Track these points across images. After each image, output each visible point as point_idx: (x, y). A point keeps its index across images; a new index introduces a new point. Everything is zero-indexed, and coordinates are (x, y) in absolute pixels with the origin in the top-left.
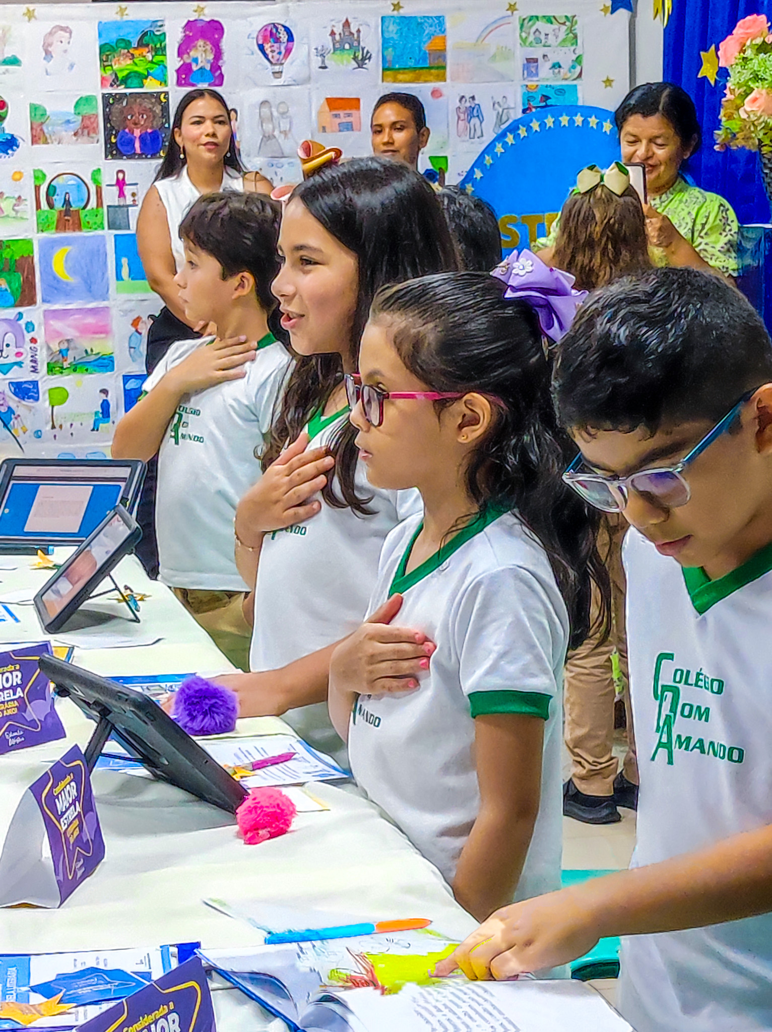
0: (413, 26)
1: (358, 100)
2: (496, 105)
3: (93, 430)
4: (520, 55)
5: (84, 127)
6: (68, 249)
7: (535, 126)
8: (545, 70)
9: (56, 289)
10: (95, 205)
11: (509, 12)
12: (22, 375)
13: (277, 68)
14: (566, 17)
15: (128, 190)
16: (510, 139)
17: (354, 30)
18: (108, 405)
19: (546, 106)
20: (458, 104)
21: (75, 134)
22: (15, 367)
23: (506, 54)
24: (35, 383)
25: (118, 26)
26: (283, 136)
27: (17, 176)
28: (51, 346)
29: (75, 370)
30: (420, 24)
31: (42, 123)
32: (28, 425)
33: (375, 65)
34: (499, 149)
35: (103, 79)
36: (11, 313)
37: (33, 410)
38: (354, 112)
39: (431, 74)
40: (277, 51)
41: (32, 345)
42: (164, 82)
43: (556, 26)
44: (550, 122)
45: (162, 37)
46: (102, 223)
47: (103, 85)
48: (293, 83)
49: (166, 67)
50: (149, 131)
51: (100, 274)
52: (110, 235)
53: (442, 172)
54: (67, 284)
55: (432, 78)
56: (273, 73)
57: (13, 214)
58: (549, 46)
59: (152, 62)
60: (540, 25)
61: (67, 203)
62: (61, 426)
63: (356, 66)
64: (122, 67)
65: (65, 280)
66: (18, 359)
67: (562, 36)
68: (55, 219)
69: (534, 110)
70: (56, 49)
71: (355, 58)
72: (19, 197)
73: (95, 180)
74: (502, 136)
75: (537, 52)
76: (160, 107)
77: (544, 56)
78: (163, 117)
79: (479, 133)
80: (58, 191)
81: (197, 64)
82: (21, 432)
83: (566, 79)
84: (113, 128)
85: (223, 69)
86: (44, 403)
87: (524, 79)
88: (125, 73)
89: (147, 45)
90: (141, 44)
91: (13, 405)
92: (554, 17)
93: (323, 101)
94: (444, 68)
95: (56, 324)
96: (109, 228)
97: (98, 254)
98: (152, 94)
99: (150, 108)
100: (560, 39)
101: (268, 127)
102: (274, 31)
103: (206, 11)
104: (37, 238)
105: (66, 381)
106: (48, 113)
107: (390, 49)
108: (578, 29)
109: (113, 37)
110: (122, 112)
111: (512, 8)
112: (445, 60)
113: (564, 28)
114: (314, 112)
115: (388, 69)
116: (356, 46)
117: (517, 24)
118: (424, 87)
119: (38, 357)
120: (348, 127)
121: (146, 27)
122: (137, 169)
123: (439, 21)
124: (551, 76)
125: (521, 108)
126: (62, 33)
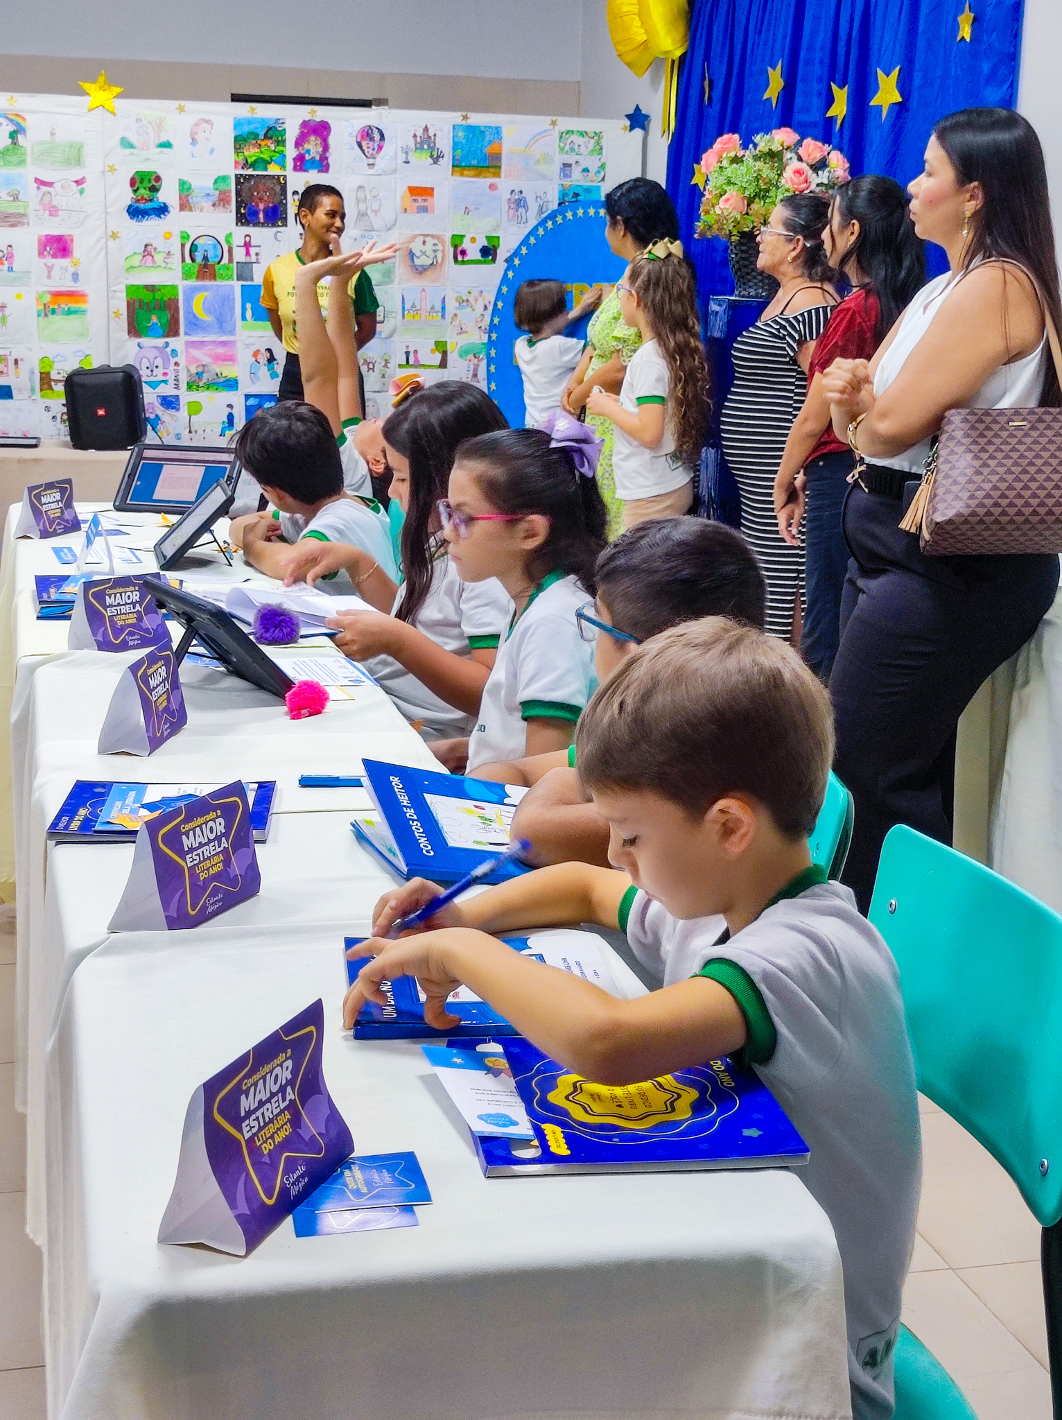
0: (477, 133)
1: (432, 189)
2: (539, 199)
3: (221, 435)
4: (559, 159)
5: (221, 200)
6: (205, 294)
7: (569, 215)
8: (576, 173)
9: (195, 325)
10: (227, 262)
11: (551, 127)
12: (167, 390)
13: (371, 161)
14: (595, 133)
15: (253, 251)
16: (550, 224)
17: (431, 134)
18: (233, 416)
19: (577, 201)
20: (509, 196)
21: (214, 205)
22: (162, 384)
23: (547, 159)
24: (177, 397)
25: (249, 122)
26: (374, 214)
27: (168, 236)
28: (190, 368)
29: (208, 389)
30: (482, 132)
31: (188, 195)
32: (171, 430)
33: (446, 162)
34: (541, 231)
35: (236, 162)
36: (160, 342)
37: (175, 418)
38: (429, 198)
39: (490, 172)
40: (372, 148)
41: (176, 368)
42: (283, 167)
43: (586, 139)
44: (580, 212)
45: (283, 132)
46: (232, 275)
47: (236, 167)
48: (382, 173)
49: (285, 156)
50: (271, 205)
51: (229, 315)
52: (237, 285)
53: (495, 249)
54: (203, 321)
55: (489, 175)
56: (368, 165)
57: (164, 265)
58: (581, 155)
59: (274, 151)
60: (575, 138)
61: (205, 258)
62: (196, 432)
63: (432, 162)
64: (251, 154)
65: (201, 317)
66: (164, 378)
67: (591, 147)
68: (196, 270)
69: (567, 204)
70: (200, 137)
71: (431, 156)
72: (169, 252)
73: (228, 242)
74: (542, 223)
75: (571, 159)
76: (280, 187)
77: (577, 162)
78: (281, 194)
79: (524, 220)
80: (199, 249)
81: (309, 154)
82: (165, 434)
83: (593, 181)
84: (242, 201)
85: (329, 160)
86: (184, 412)
87: (561, 179)
88: (254, 158)
89: (271, 138)
90: (266, 137)
91: (160, 414)
92: (586, 133)
93: (405, 188)
94: (500, 167)
95: (195, 353)
96: (238, 279)
97: (227, 300)
98: (274, 176)
99: (272, 188)
100: (589, 150)
101: (362, 207)
102: (370, 131)
103: (317, 113)
104: (182, 285)
105: (202, 396)
106: (193, 187)
107: (459, 151)
108: (603, 142)
109: (246, 129)
110: (250, 190)
111: (554, 123)
112: (500, 160)
113: (592, 141)
114: (398, 198)
115: (457, 166)
116: (432, 147)
117: (557, 136)
118: (484, 182)
119: (180, 377)
120: (424, 210)
121: (271, 124)
122: (260, 234)
123: (497, 131)
124: (582, 177)
125: (557, 202)
126: (207, 126)
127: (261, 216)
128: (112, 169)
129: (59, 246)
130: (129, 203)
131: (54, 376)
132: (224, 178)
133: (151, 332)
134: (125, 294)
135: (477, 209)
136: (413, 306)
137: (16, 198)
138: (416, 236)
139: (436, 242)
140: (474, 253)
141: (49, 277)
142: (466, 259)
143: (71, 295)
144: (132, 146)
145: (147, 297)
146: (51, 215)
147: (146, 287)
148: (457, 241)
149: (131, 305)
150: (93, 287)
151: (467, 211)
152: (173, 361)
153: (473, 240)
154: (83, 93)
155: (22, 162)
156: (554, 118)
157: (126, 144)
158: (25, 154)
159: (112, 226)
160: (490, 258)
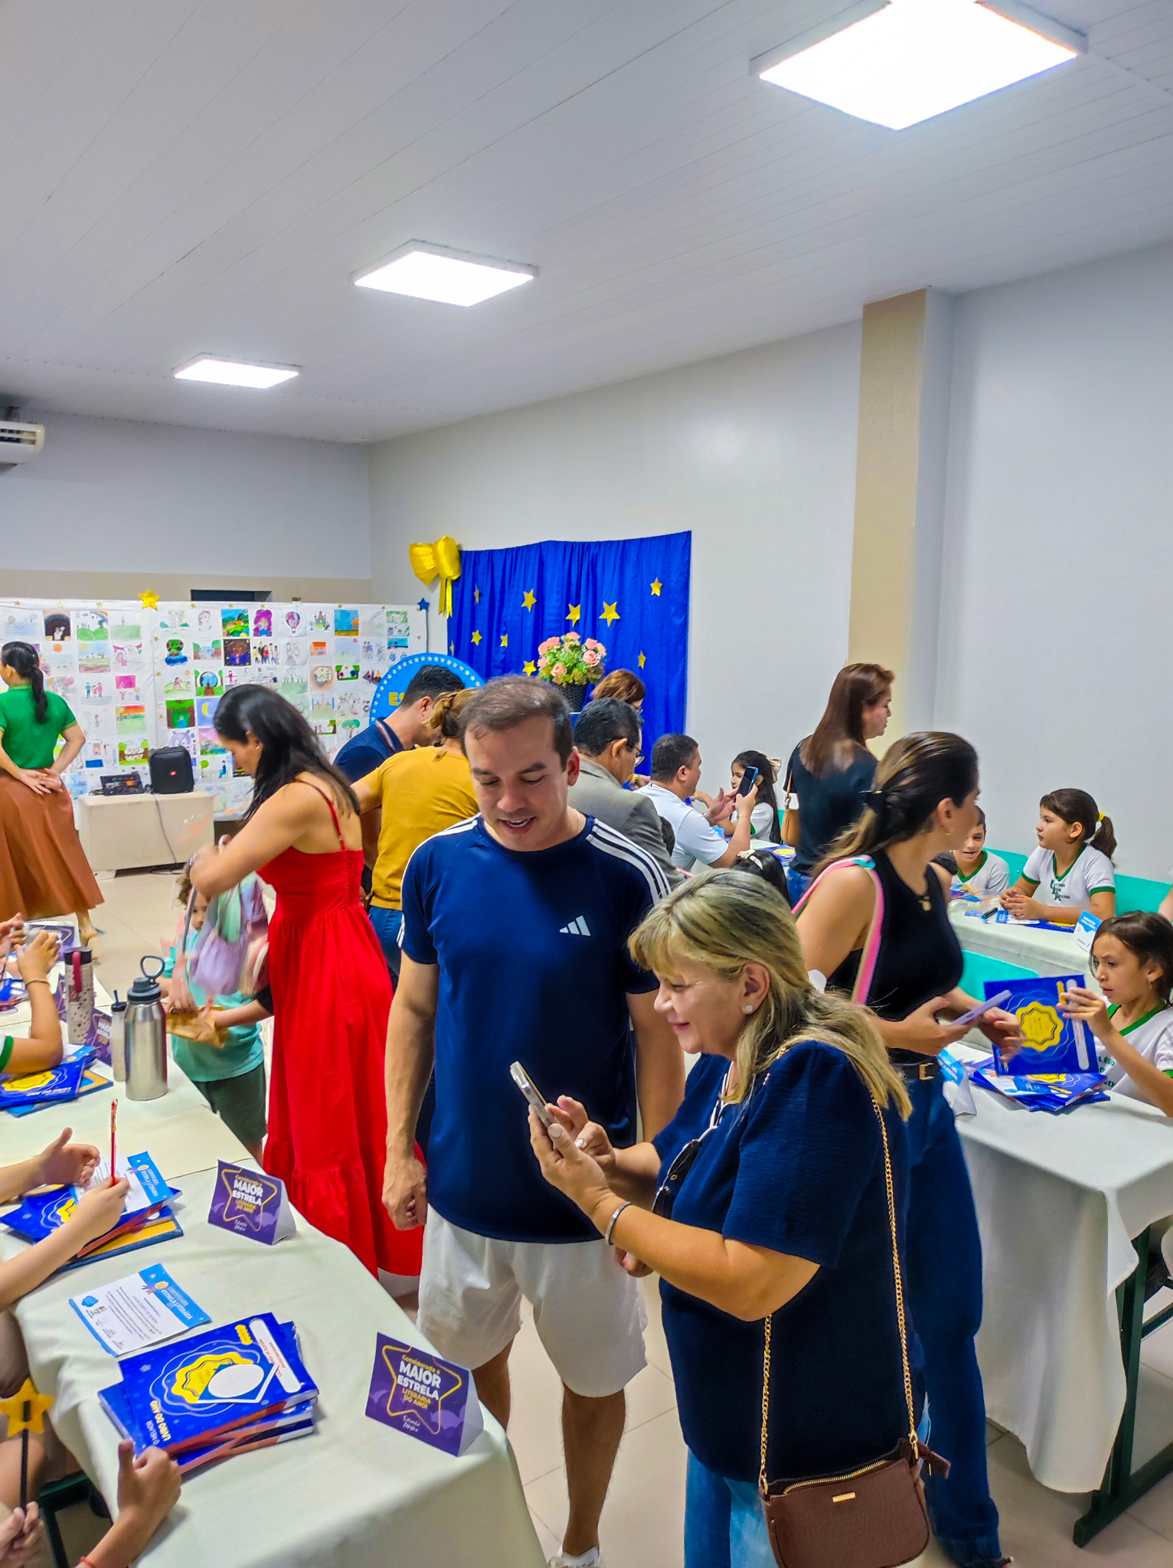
0: (347, 614)
1: (325, 643)
2: (378, 646)
3: (219, 777)
4: (387, 626)
5: (216, 653)
6: (209, 703)
8: (395, 632)
9: (203, 719)
10: (220, 685)
11: (382, 610)
13: (294, 630)
14: (404, 612)
15: (234, 679)
17: (323, 614)
18: (226, 767)
20: (363, 645)
21: (212, 656)
23: (380, 626)
24: (195, 759)
25: (229, 611)
26: (296, 657)
27: (187, 673)
28: (201, 743)
29: (211, 753)
30: (350, 613)
31: (198, 651)
33: (332, 628)
35: (224, 633)
36: (185, 730)
39: (353, 633)
40: (293, 623)
41: (194, 743)
42: (248, 634)
43: (400, 615)
45: (247, 616)
47: (223, 636)
48: (299, 635)
49: (249, 629)
50: (242, 655)
53: (357, 672)
56: (292, 632)
57: (186, 689)
58: (397, 623)
59: (243, 626)
60: (395, 615)
61: (208, 684)
62: (206, 777)
63: (323, 628)
64: (231, 628)
65: (206, 715)
68: (203, 690)
70: (205, 621)
72: (189, 682)
73: (220, 675)
75: (392, 625)
76: (247, 645)
77: (396, 627)
78: (248, 649)
79: (371, 657)
80: (205, 679)
81: (261, 627)
83: (404, 636)
84: (227, 653)
85: (272, 630)
86: (199, 767)
87: (388, 636)
88: (233, 631)
89: (242, 620)
90: (239, 619)
92: (399, 612)
93: (312, 642)
94: (358, 630)
95: (204, 735)
99: (243, 645)
100: (402, 620)
101: (290, 653)
102: (292, 615)
103: (265, 605)
104: (196, 699)
105: (208, 758)
106: (200, 647)
107: (338, 623)
108: (408, 616)
109: (227, 616)
110: (231, 647)
111: (383, 608)
112: (358, 627)
113: (402, 617)
114: (308, 648)
115: (337, 631)
116: (324, 622)
117: (385, 614)
118: (351, 638)
119: (196, 748)
120: (321, 653)
121: (241, 612)
122: (235, 670)
123: (356, 612)
124: (398, 634)
125: (387, 647)
126: (206, 614)
127: (237, 661)
128: (156, 639)
129: (128, 682)
130: (166, 656)
131: (126, 752)
132: (216, 642)
133: (180, 725)
134: (165, 706)
135: (348, 652)
136: (318, 703)
137: (103, 658)
138: (318, 667)
139: (327, 669)
140: (347, 674)
141: (123, 699)
142: (344, 677)
143: (136, 708)
144: (166, 626)
145: (178, 706)
146: (122, 665)
147: (177, 701)
148: (338, 668)
149: (168, 711)
150: (147, 703)
151: (343, 653)
152: (192, 740)
153: (347, 668)
154: (139, 599)
155: (106, 638)
156: (383, 605)
157: (163, 625)
158: (107, 632)
159: (158, 670)
160: (356, 676)
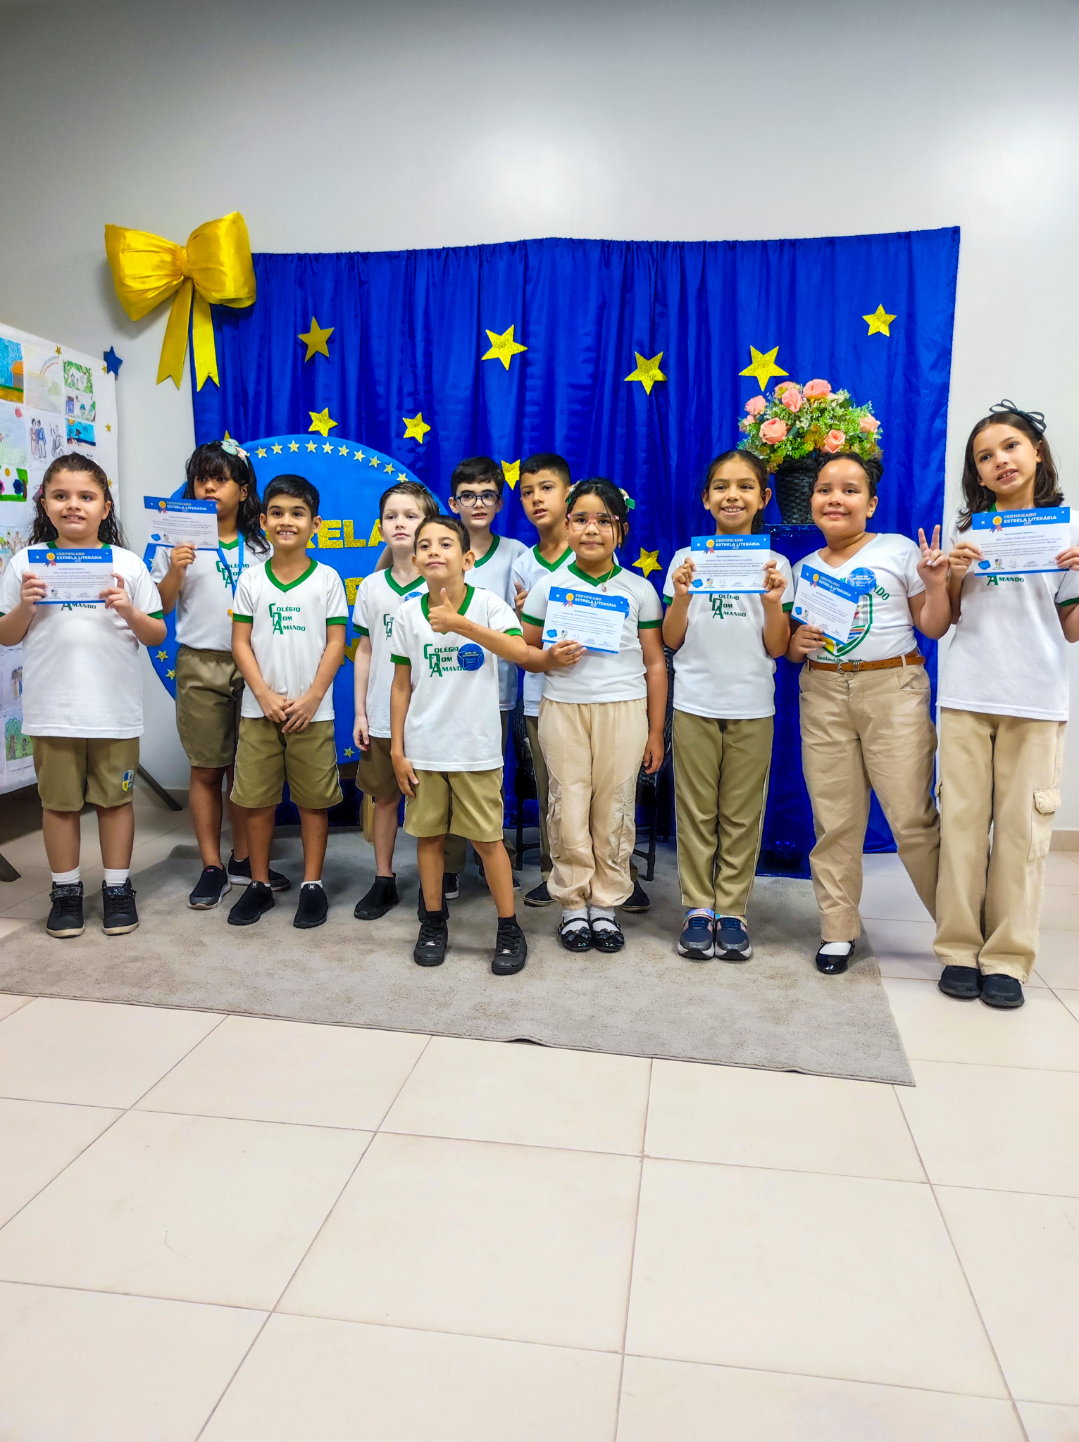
0: (3, 347)
2: (53, 432)
4: (65, 391)
8: (77, 409)
11: (56, 354)
14: (86, 368)
20: (31, 426)
23: (55, 389)
30: (6, 347)
39: (14, 395)
43: (82, 374)
53: (24, 484)
55: (15, 398)
58: (79, 390)
60: (73, 370)
67: (85, 384)
69: (73, 441)
75: (73, 393)
77: (77, 397)
79: (43, 455)
83: (88, 420)
87: (67, 414)
92: (81, 367)
94: (21, 391)
100: (84, 386)
108: (92, 380)
111: (58, 351)
112: (23, 384)
113: (86, 377)
117: (62, 365)
118: (11, 406)
123: (18, 348)
124: (80, 414)
125: (65, 438)
135: (7, 436)
140: (9, 487)
142: (4, 492)
153: (7, 472)
156: (59, 346)
160: (22, 494)
